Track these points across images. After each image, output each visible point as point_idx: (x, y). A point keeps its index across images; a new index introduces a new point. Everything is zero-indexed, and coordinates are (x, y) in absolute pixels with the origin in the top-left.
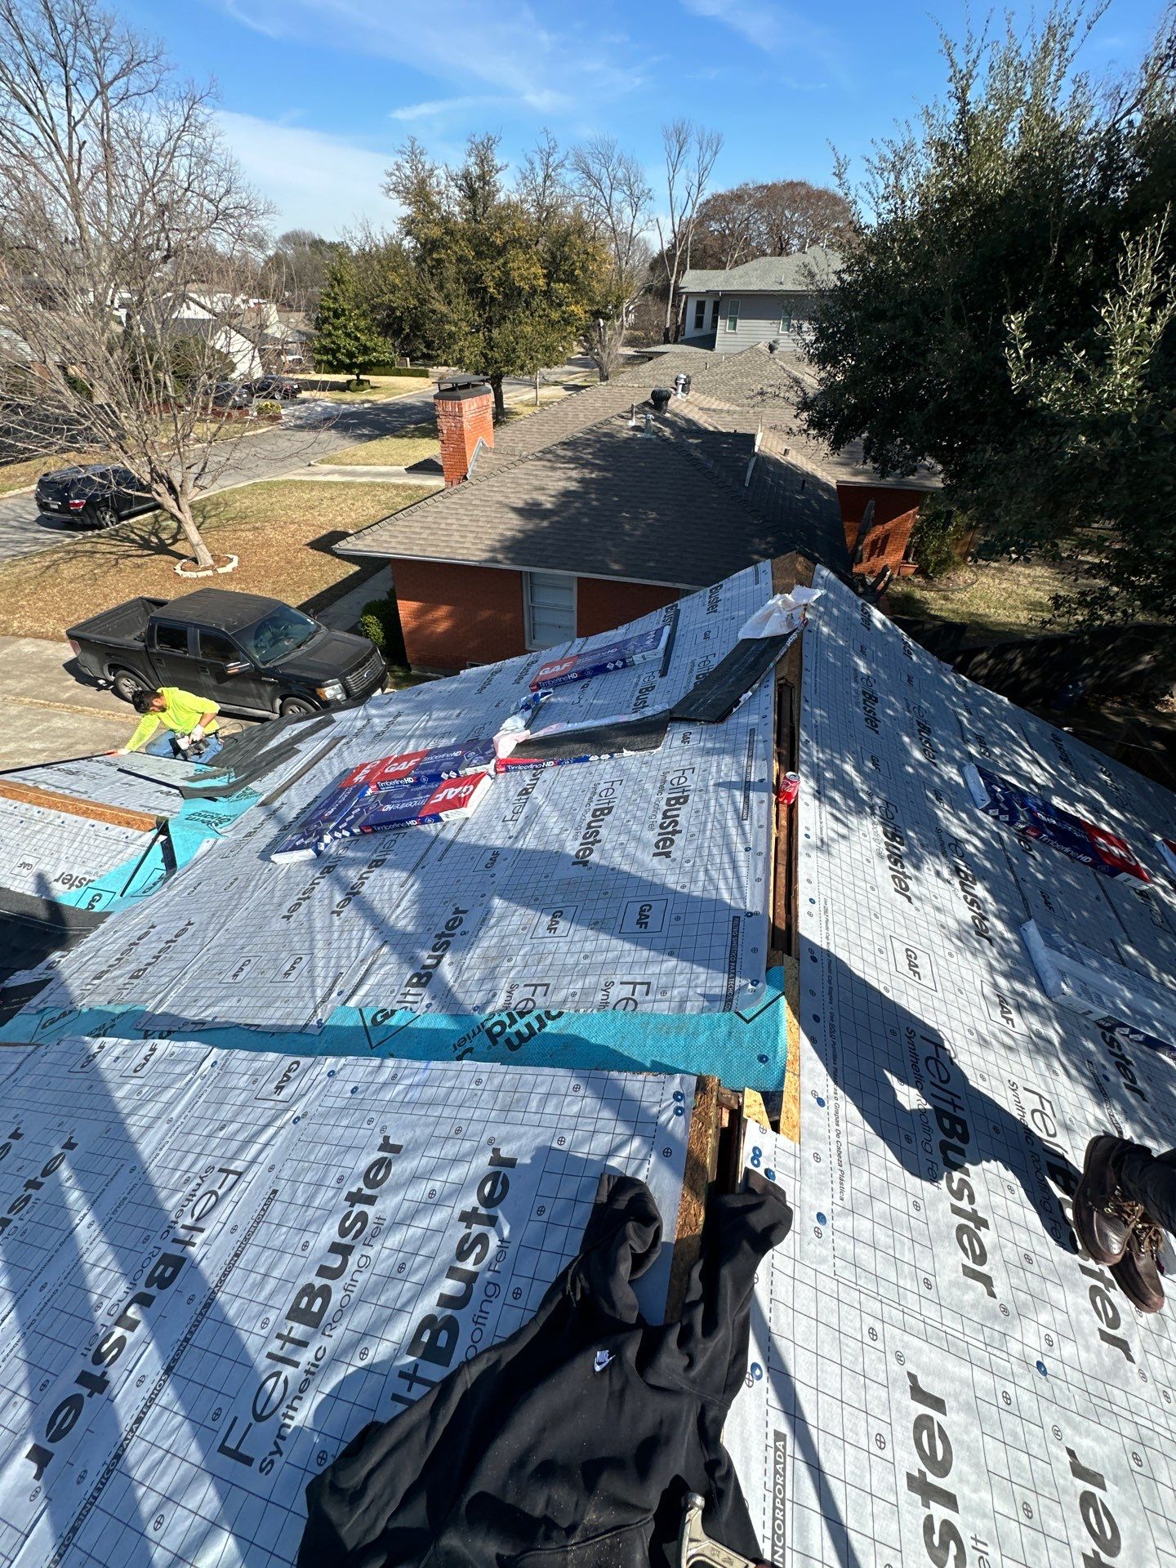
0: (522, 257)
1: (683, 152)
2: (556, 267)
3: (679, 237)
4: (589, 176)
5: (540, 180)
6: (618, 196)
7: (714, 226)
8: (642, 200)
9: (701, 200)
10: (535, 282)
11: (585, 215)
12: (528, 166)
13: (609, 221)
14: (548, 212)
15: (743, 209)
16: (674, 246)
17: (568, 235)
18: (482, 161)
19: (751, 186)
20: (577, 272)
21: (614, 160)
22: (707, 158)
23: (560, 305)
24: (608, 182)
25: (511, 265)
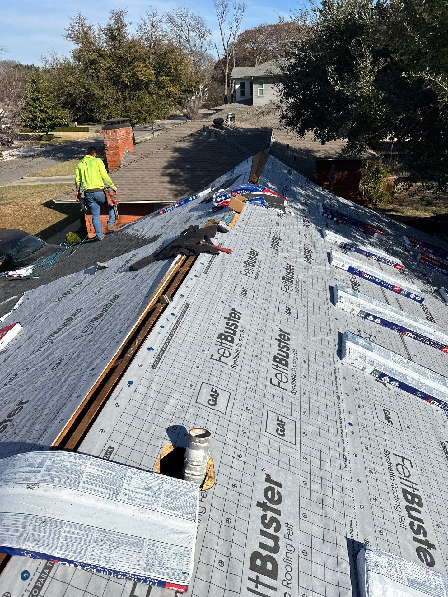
0: (142, 65)
1: (226, 11)
2: (160, 69)
3: (228, 52)
4: (176, 25)
5: (149, 29)
6: (192, 34)
7: (248, 46)
8: (206, 35)
9: (238, 33)
10: (150, 77)
11: (175, 44)
12: (142, 22)
13: (188, 46)
14: (155, 44)
15: (262, 36)
16: (226, 57)
17: (166, 53)
18: (118, 21)
19: (265, 25)
20: (173, 71)
21: (189, 17)
22: (239, 13)
23: (164, 88)
24: (186, 28)
25: (136, 69)
